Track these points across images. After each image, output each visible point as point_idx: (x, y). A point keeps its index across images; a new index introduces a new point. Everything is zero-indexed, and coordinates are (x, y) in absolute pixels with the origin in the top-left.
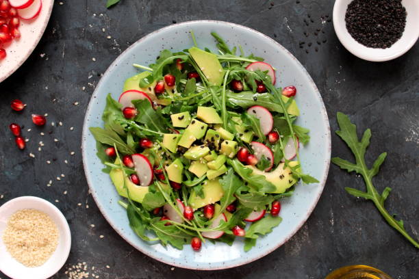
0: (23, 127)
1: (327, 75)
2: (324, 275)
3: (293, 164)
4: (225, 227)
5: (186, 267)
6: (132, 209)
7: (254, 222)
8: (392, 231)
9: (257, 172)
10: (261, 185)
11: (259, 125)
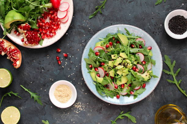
0: (60, 57)
1: (162, 42)
2: (159, 107)
3: (150, 71)
4: (128, 91)
5: (114, 104)
6: (97, 85)
7: (137, 90)
8: (182, 94)
9: (138, 74)
10: (140, 78)
11: (139, 59)
